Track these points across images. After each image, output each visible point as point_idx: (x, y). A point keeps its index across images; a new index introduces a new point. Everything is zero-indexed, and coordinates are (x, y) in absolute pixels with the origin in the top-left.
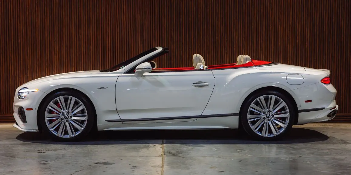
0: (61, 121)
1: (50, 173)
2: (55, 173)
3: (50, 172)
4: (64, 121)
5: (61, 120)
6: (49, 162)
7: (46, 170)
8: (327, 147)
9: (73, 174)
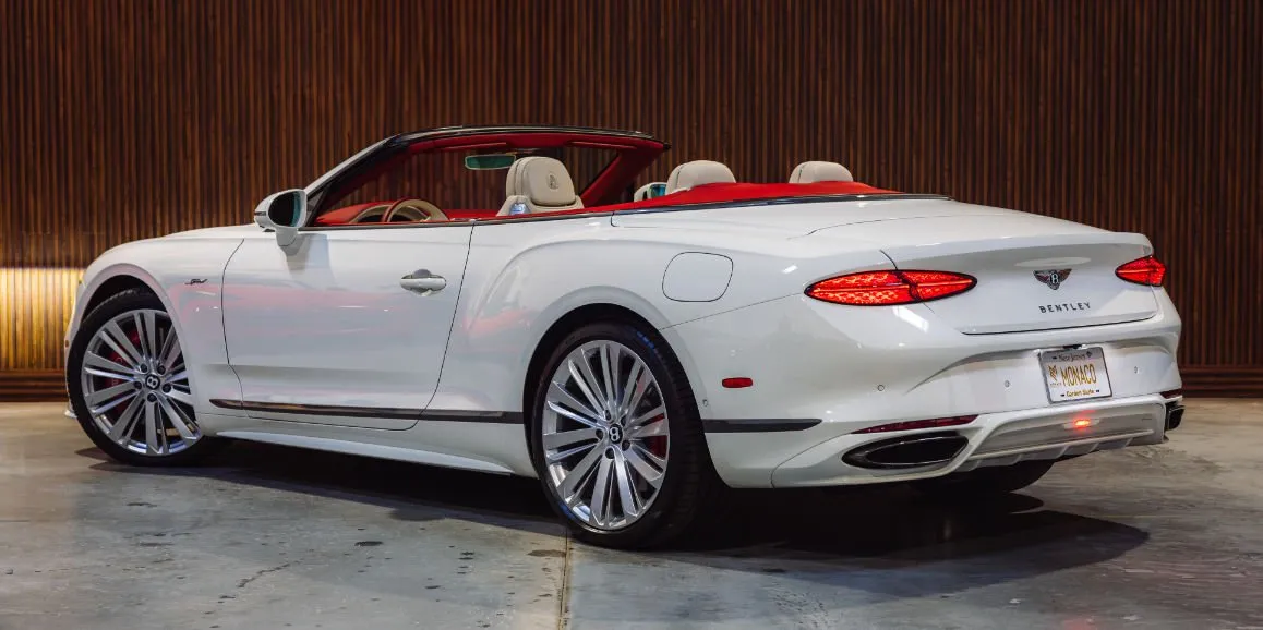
0: (133, 391)
1: (170, 578)
2: (187, 575)
3: (170, 573)
4: (142, 393)
5: (132, 387)
6: (167, 539)
7: (157, 567)
8: (1146, 484)
9: (253, 579)
